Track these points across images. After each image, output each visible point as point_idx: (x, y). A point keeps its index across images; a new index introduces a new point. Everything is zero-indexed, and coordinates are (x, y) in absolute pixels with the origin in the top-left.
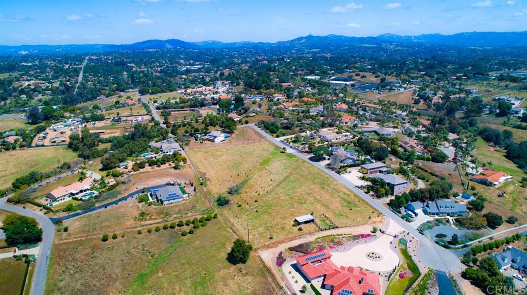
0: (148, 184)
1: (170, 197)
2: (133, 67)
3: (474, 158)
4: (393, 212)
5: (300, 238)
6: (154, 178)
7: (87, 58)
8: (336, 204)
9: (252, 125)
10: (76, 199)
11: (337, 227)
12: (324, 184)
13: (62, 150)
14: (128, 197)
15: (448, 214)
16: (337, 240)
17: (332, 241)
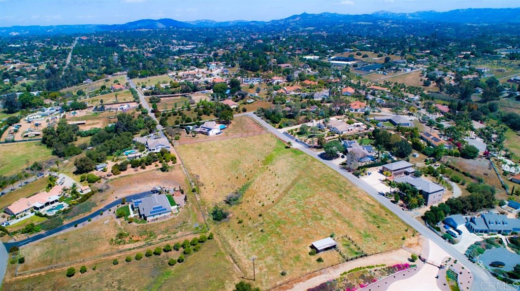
0: (130, 192)
1: (155, 212)
2: (124, 48)
3: (508, 153)
4: (431, 229)
5: (321, 274)
6: (137, 184)
7: (77, 38)
8: (360, 220)
9: (250, 113)
10: (39, 215)
11: (366, 255)
12: (342, 190)
13: (34, 146)
14: (103, 210)
15: (499, 232)
16: (369, 275)
17: (362, 276)
